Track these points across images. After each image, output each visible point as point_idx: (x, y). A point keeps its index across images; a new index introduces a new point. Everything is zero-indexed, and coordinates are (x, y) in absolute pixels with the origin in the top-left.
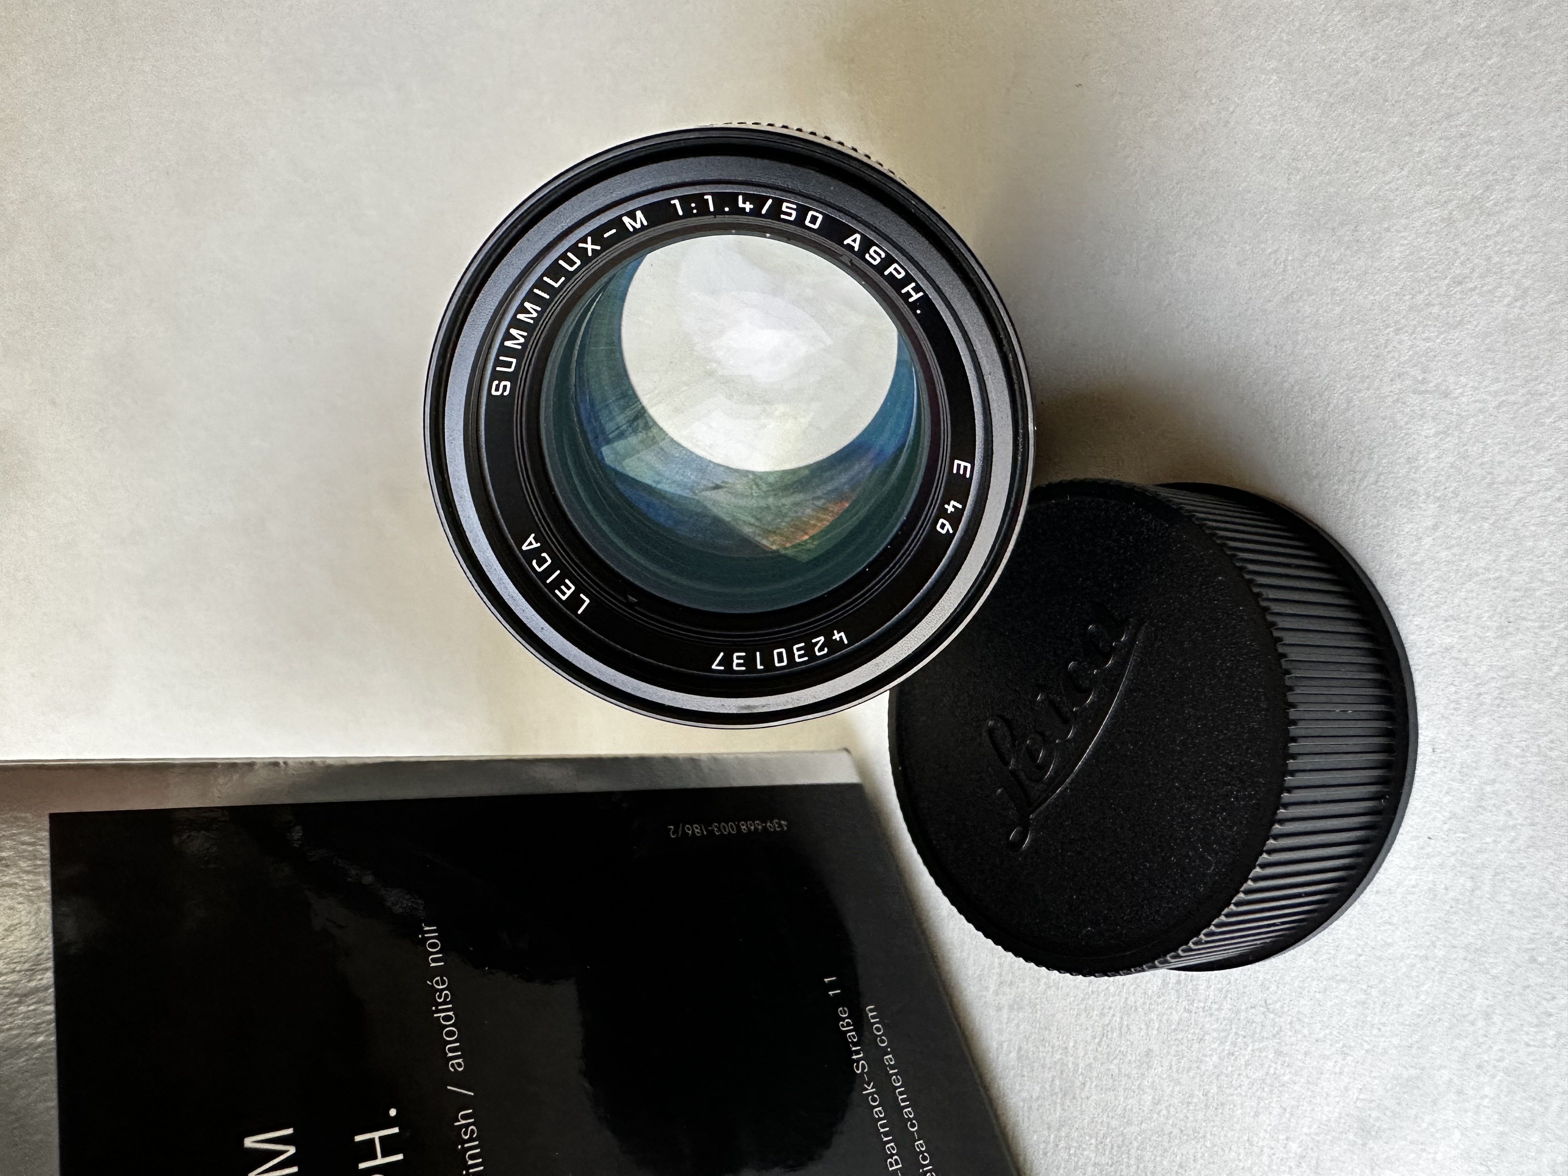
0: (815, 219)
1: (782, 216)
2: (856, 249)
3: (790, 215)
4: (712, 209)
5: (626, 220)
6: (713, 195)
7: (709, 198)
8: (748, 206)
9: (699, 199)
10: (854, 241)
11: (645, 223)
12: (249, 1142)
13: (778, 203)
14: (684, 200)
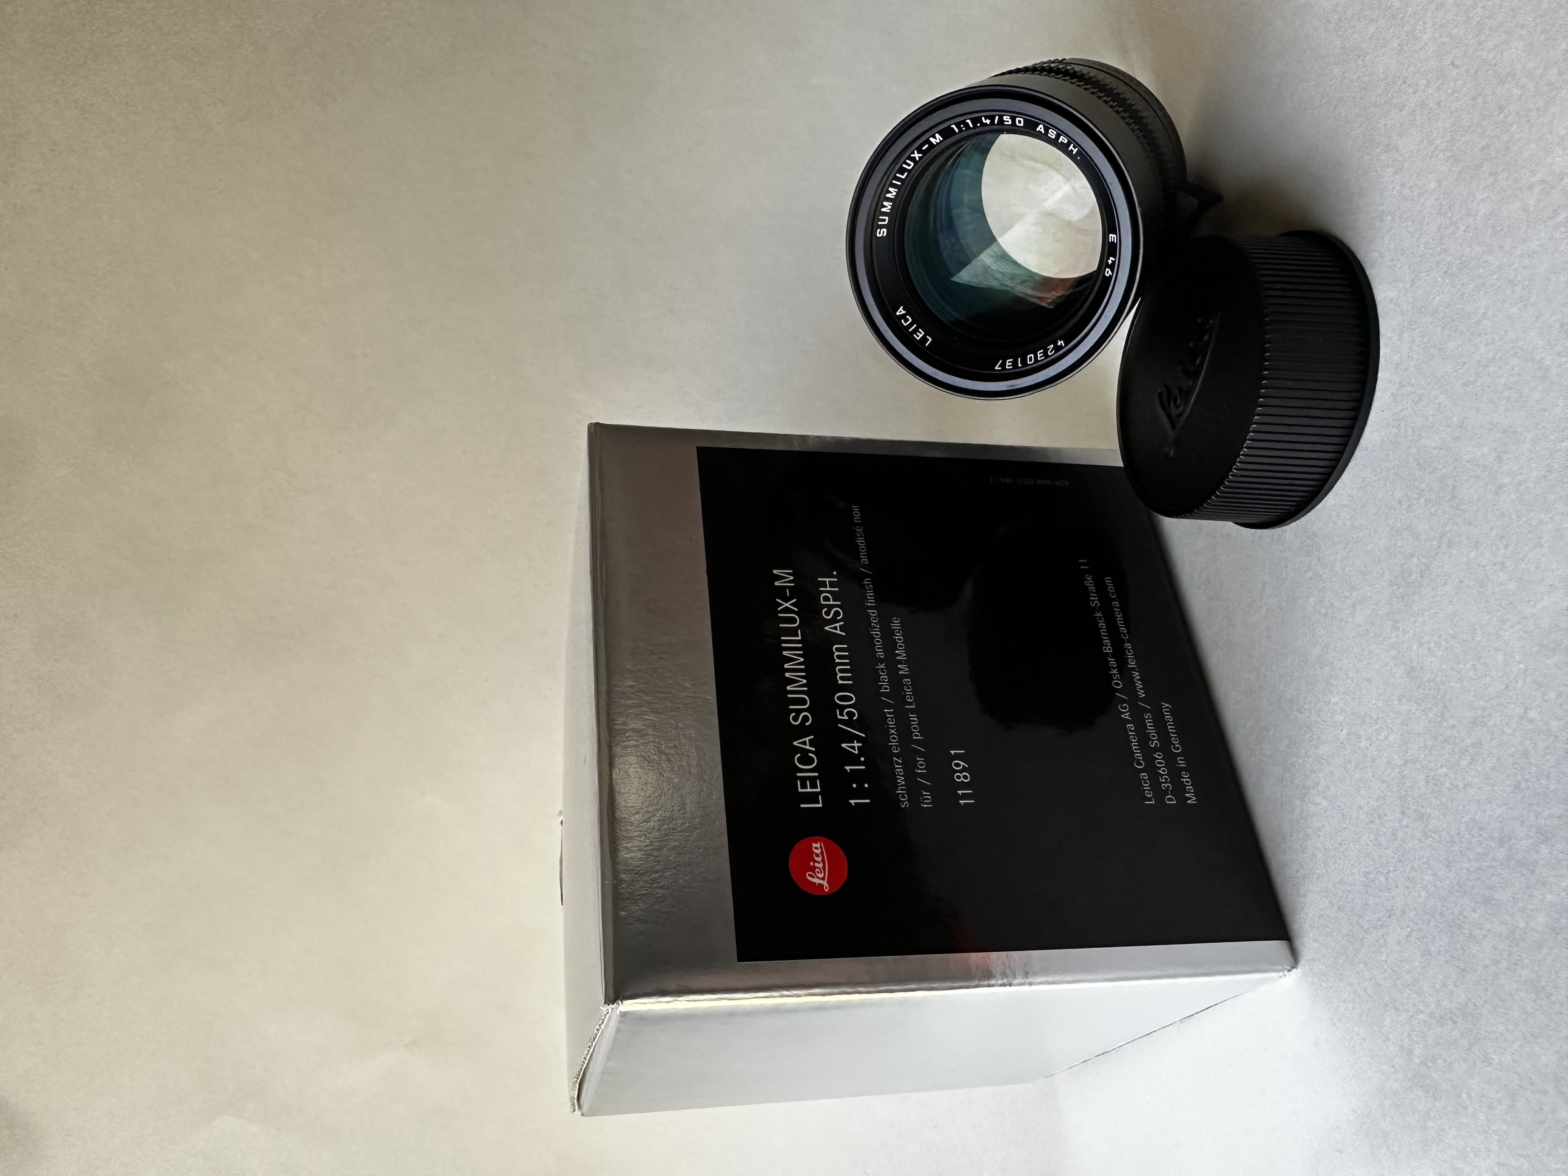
0: (1020, 122)
1: (1005, 123)
2: (1043, 132)
3: (1008, 121)
4: (971, 126)
5: (932, 139)
6: (971, 119)
7: (968, 121)
8: (988, 121)
9: (964, 122)
10: (1041, 128)
11: (941, 139)
12: (775, 572)
13: (1001, 118)
14: (958, 125)
